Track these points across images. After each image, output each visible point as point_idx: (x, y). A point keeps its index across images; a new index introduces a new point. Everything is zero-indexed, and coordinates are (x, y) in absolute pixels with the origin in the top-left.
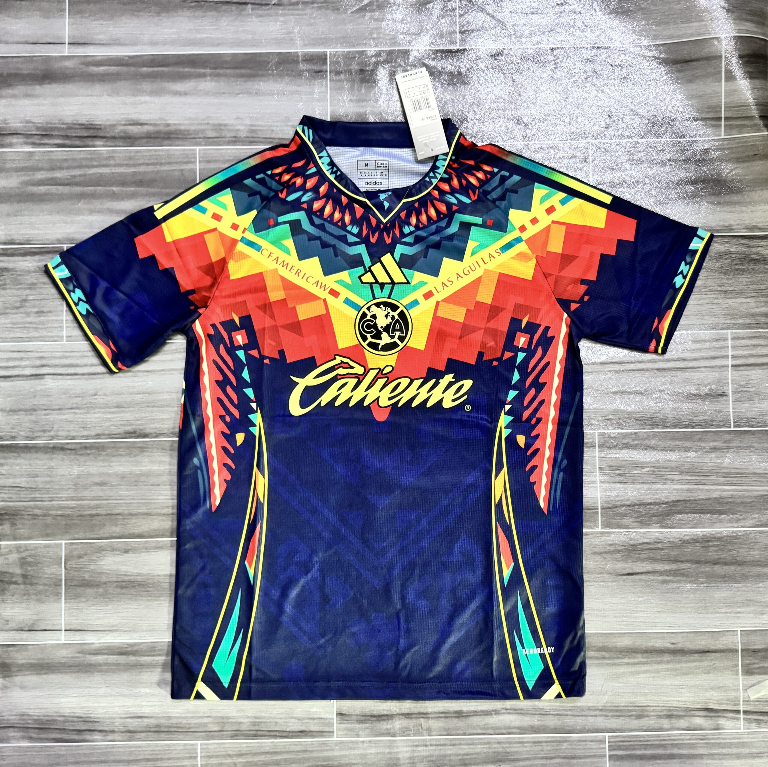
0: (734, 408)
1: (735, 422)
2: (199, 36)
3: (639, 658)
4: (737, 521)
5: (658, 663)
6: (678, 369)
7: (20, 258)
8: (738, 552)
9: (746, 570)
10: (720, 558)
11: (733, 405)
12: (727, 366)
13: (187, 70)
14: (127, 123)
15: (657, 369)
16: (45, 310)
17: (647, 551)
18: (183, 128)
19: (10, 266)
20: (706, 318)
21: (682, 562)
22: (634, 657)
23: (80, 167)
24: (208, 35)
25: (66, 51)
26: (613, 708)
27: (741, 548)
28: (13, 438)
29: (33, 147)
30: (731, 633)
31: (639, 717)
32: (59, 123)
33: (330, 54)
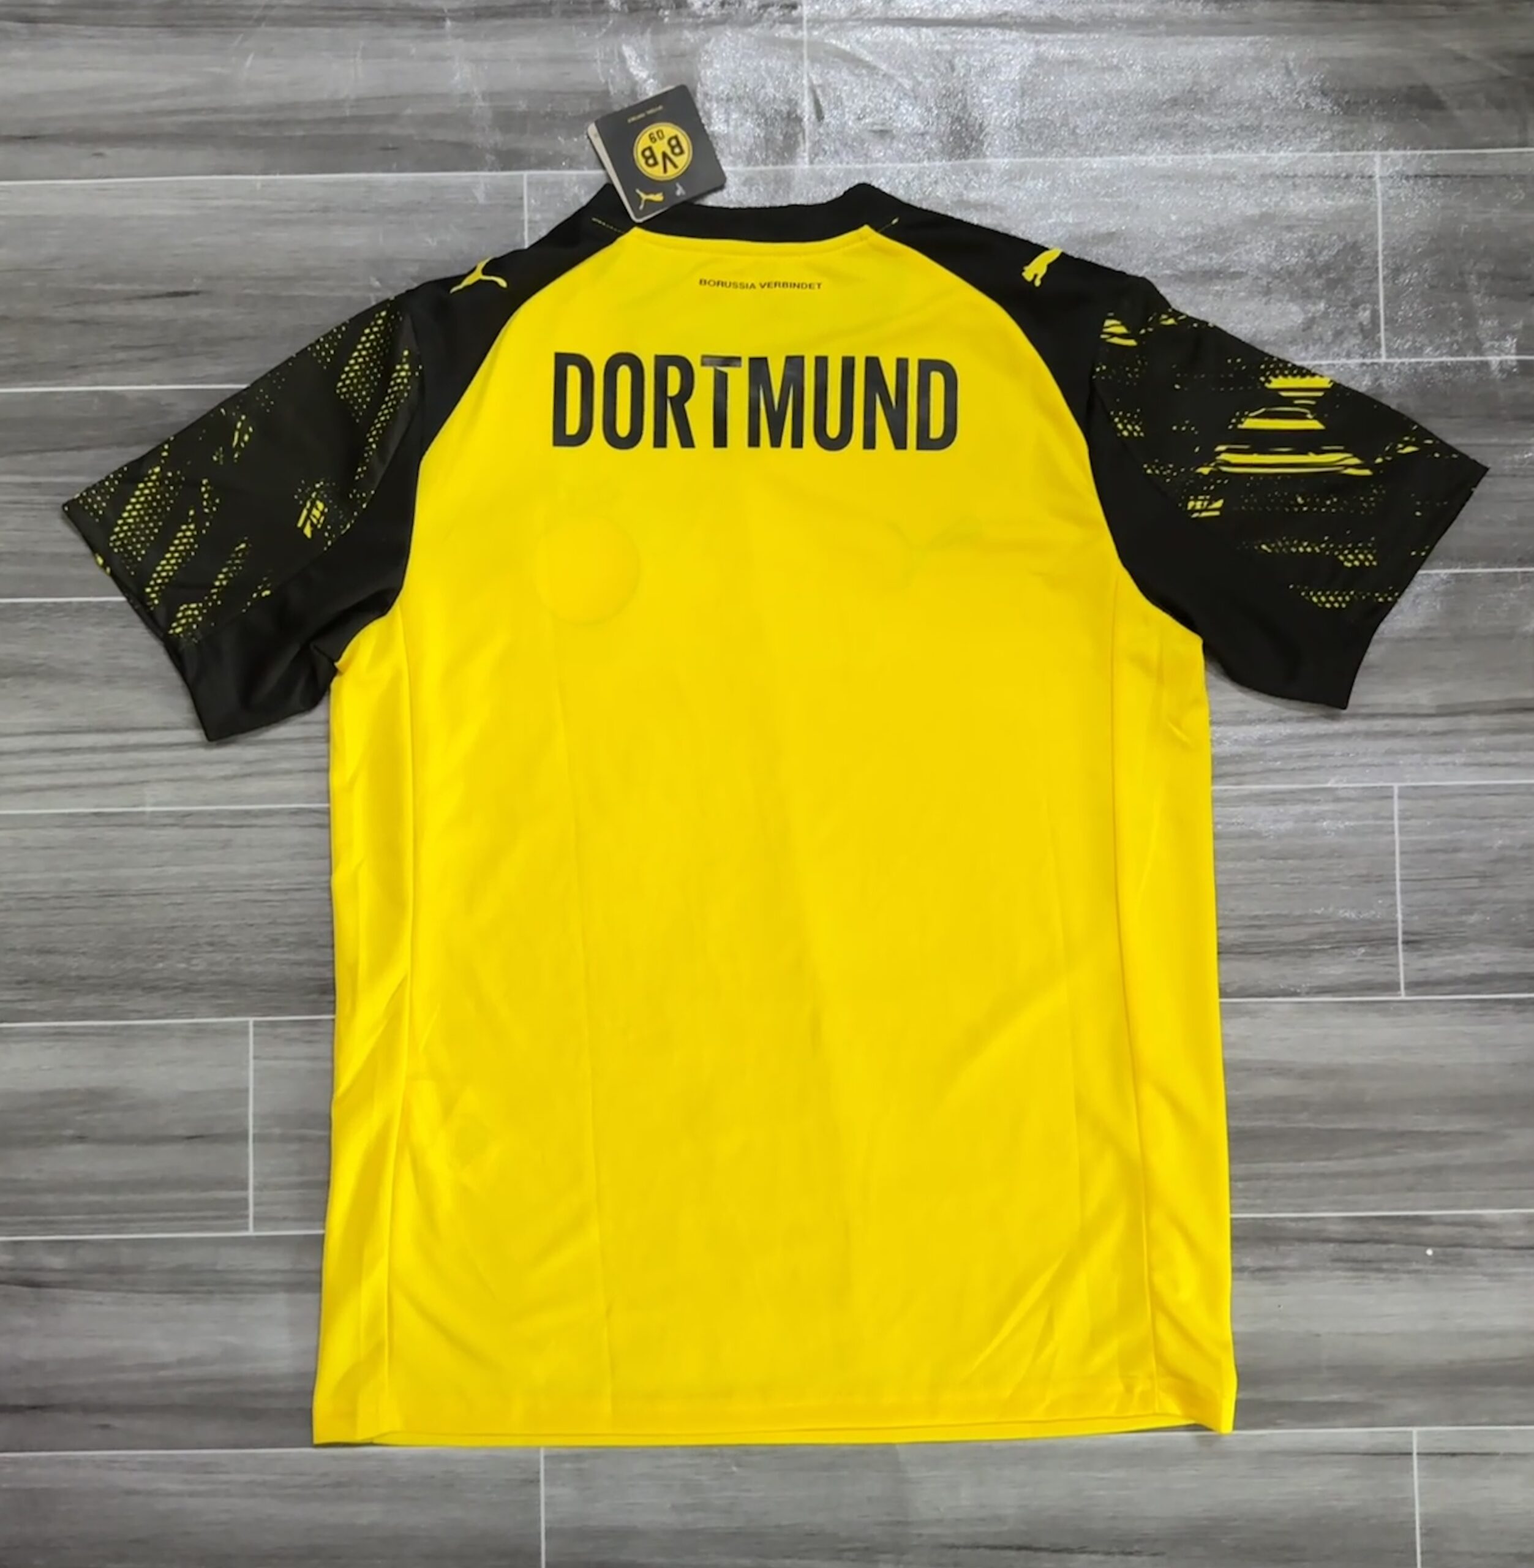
2: (1121, 1474)
3: (167, 123)
5: (130, 115)
6: (71, 731)
7: (1500, 969)
14: (1274, 1274)
16: (1442, 857)
17: (146, 343)
19: (1519, 954)
20: (7, 842)
21: (73, 321)
22: (180, 125)
23: (1377, 1174)
24: (1100, 1475)
25: (1416, 1437)
28: (1498, 578)
29: (1480, 1216)
32: (1427, 1272)
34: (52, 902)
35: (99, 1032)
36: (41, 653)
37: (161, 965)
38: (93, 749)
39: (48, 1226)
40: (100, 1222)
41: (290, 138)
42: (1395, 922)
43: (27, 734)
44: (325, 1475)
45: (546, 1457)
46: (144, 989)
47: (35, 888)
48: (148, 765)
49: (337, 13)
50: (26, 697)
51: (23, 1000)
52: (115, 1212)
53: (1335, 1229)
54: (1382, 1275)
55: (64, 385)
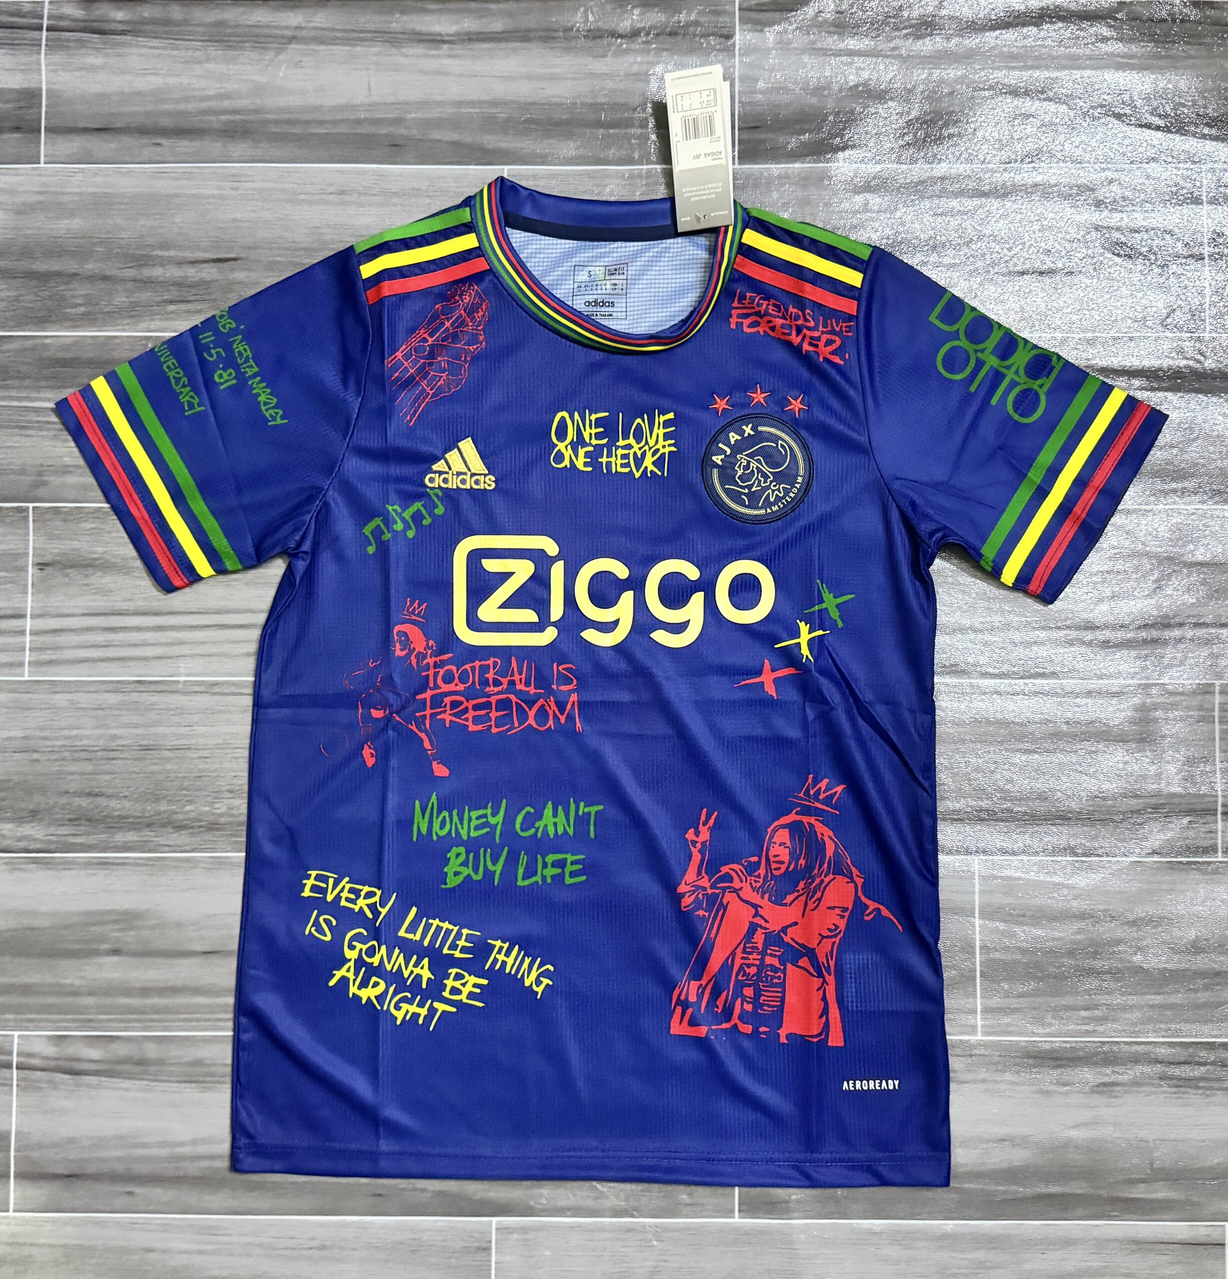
0: (28, 540)
1: (26, 518)
2: (980, 1255)
3: (215, 121)
4: (33, 348)
5: (184, 113)
6: (120, 614)
8: (37, 295)
9: (25, 265)
10: (68, 283)
11: (28, 548)
12: (32, 617)
13: (1001, 1188)
14: (1110, 1088)
15: (157, 614)
17: (191, 298)
18: (1008, 1076)
20: (64, 704)
21: (134, 281)
22: (225, 123)
23: (1197, 1007)
26: (263, 39)
27: (31, 302)
30: (56, 159)
31: (221, 24)
33: (732, 1212)
34: (100, 754)
35: (137, 863)
36: (100, 550)
37: (188, 808)
38: (138, 629)
39: (86, 1024)
40: (130, 1021)
41: (313, 134)
42: (1216, 796)
43: (84, 615)
44: (313, 1239)
45: (497, 1229)
46: (174, 827)
47: (85, 742)
48: (181, 643)
49: (355, 35)
50: (86, 585)
51: (74, 835)
52: (142, 1013)
53: (1163, 1051)
54: (1200, 1092)
55: (123, 330)
